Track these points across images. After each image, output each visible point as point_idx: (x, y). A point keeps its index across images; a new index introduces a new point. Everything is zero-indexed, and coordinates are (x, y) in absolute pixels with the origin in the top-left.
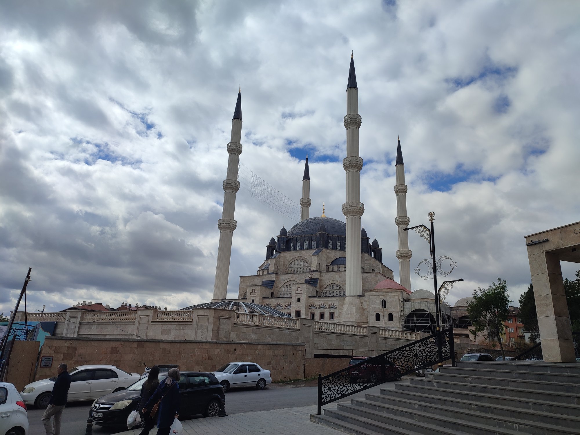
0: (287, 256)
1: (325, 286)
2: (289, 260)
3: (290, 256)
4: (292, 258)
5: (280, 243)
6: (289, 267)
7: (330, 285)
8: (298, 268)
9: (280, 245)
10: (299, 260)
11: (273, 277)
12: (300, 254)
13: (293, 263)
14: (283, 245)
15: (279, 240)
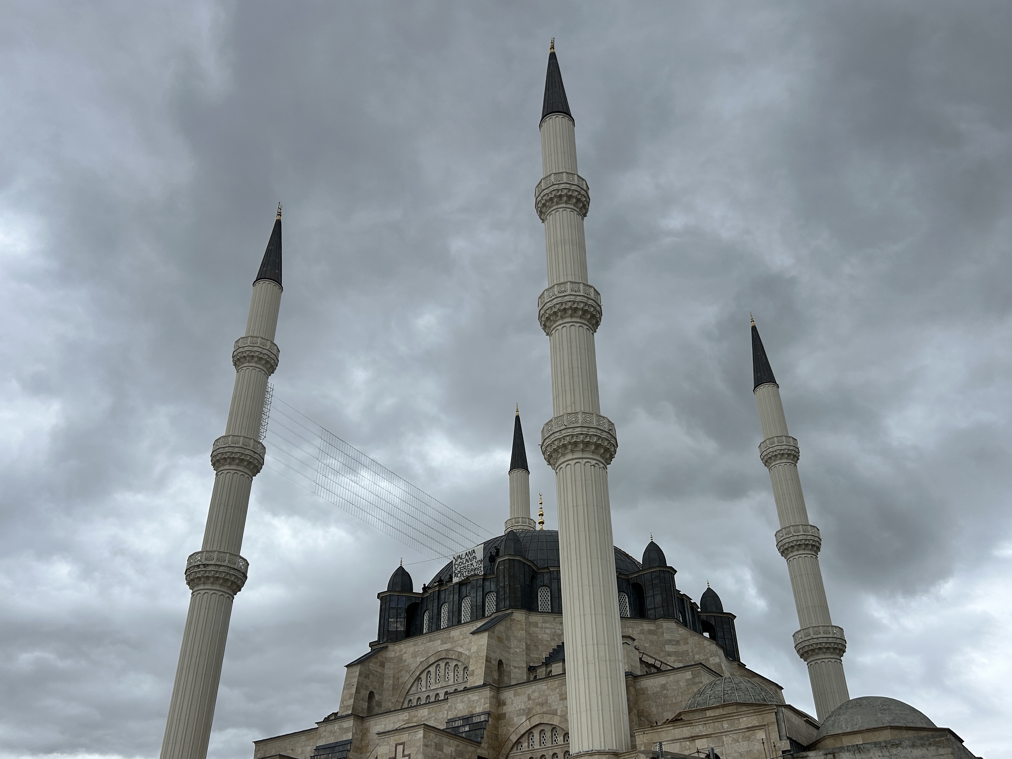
0: (405, 656)
1: (514, 738)
2: (413, 667)
3: (414, 655)
4: (419, 660)
5: (387, 617)
6: (410, 693)
7: (529, 732)
8: (438, 692)
9: (386, 623)
10: (442, 665)
11: (347, 730)
12: (443, 643)
13: (424, 676)
14: (397, 622)
15: (383, 607)
